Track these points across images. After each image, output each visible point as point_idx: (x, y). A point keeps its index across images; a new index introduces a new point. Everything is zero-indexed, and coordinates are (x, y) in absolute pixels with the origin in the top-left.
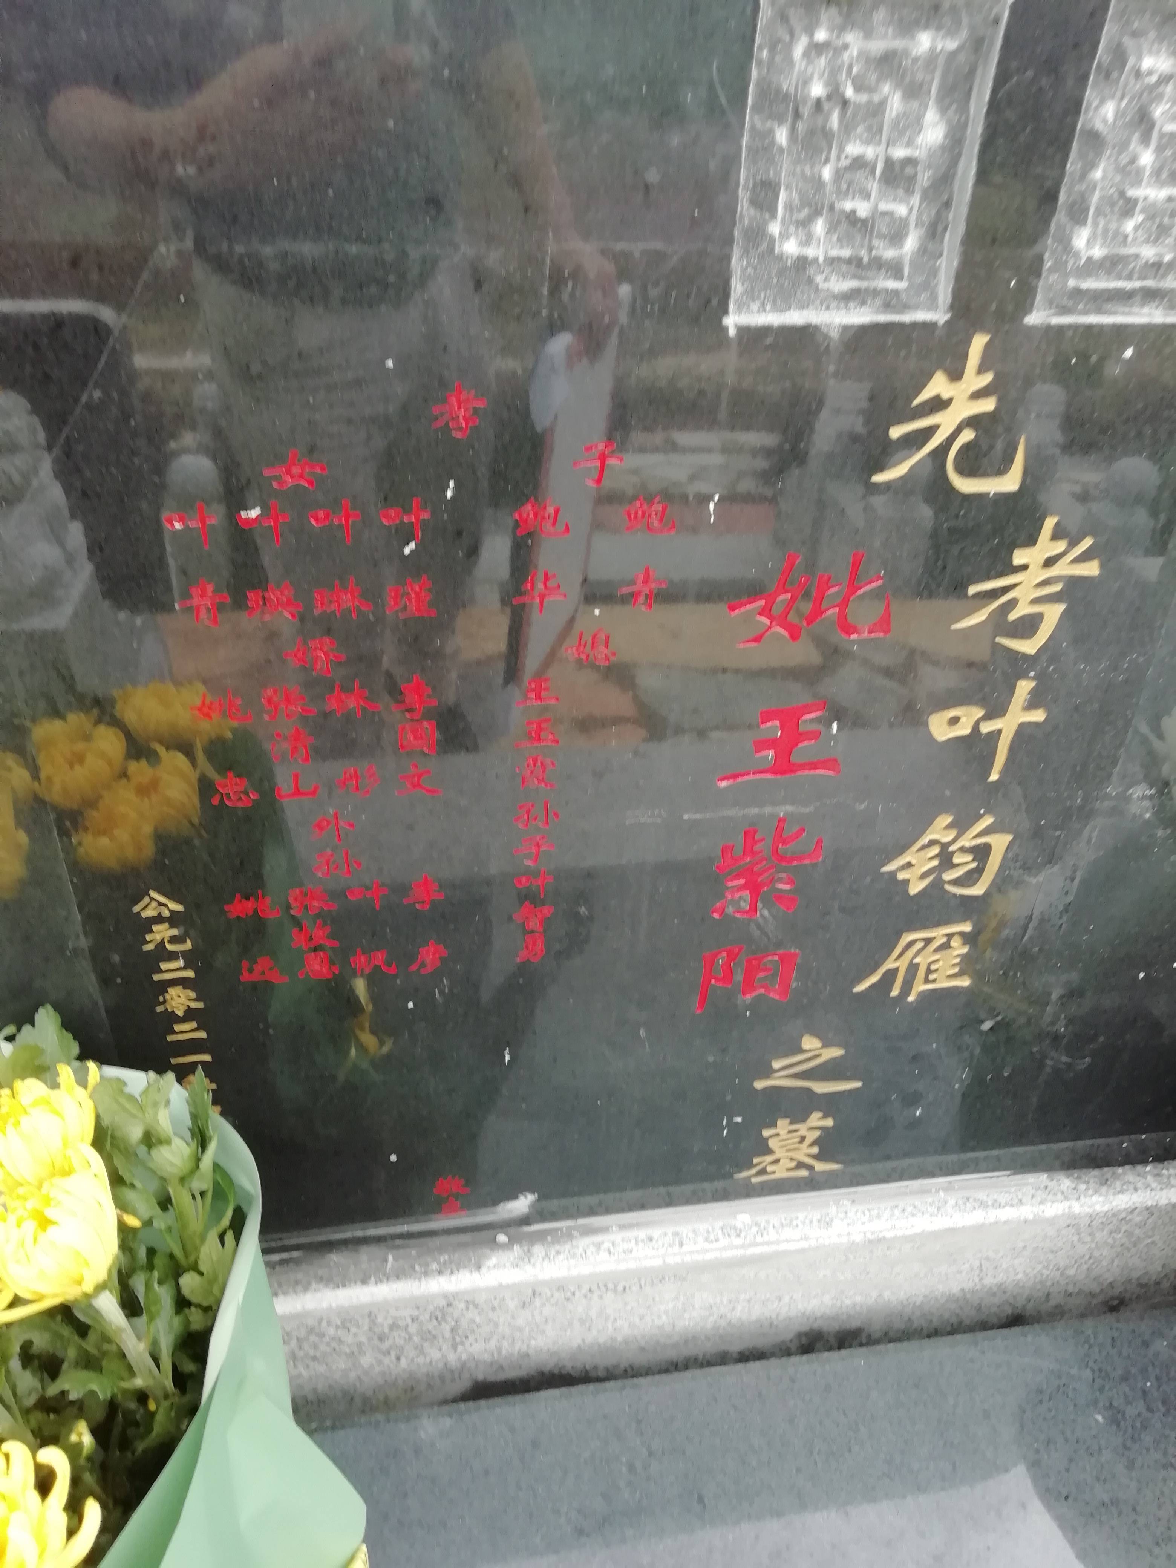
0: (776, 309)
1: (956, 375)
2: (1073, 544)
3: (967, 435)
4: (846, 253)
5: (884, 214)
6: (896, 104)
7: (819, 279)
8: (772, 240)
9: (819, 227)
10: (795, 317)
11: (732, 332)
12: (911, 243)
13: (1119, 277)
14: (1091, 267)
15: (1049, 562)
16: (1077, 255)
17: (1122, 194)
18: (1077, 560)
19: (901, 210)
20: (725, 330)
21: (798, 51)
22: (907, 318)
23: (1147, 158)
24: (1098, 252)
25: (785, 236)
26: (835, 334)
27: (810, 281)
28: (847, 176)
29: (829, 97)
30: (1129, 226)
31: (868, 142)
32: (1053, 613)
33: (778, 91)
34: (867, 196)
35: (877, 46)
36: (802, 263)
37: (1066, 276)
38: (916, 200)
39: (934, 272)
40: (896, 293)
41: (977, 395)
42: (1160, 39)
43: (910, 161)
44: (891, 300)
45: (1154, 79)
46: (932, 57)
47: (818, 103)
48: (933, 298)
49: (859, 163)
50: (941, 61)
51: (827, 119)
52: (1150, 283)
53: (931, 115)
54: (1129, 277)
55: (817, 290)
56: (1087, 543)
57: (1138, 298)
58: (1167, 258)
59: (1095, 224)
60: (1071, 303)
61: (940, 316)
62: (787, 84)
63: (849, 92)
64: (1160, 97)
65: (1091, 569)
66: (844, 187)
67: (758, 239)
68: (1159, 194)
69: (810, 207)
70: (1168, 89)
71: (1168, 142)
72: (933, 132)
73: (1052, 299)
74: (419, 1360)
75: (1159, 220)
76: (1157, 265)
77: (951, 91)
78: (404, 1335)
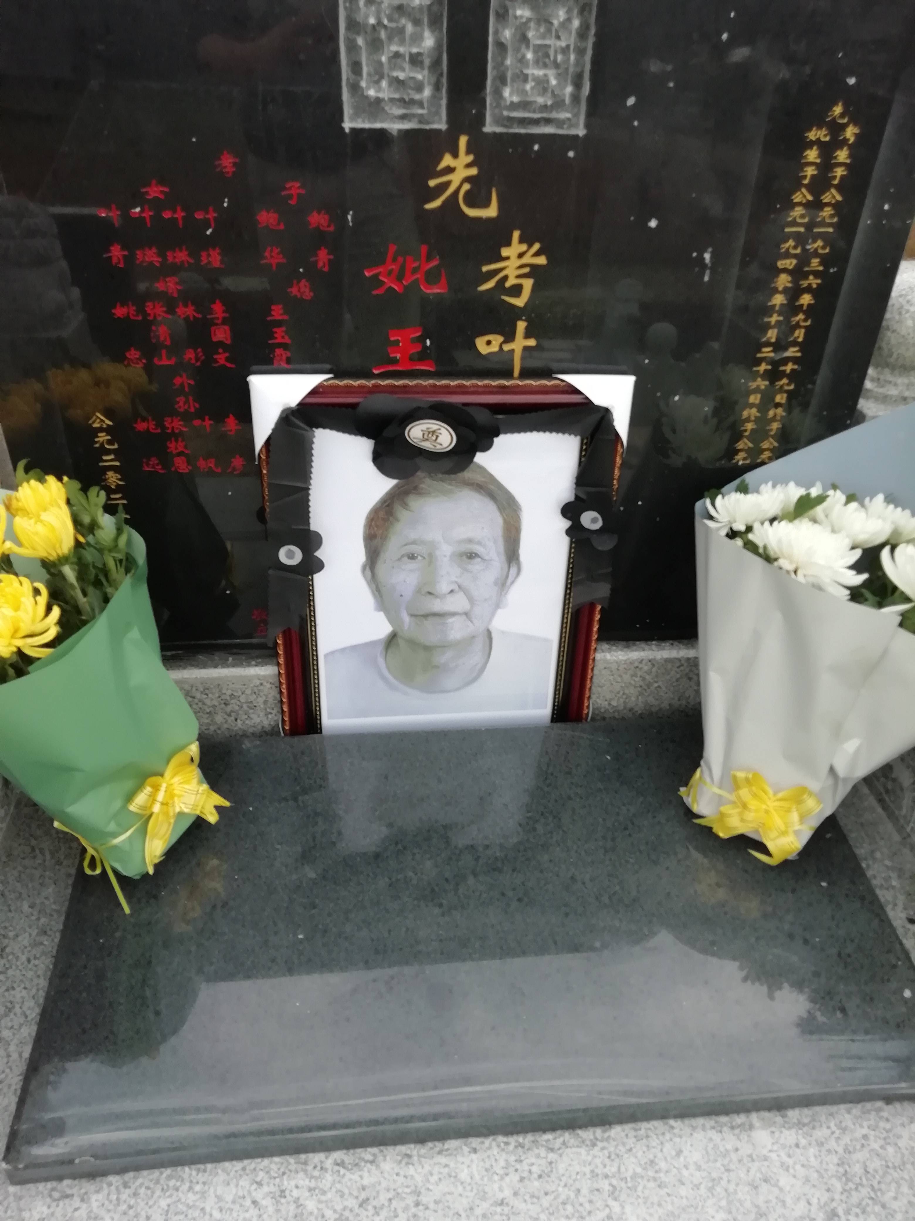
0: (370, 122)
1: (455, 155)
2: (530, 246)
3: (467, 187)
4: (397, 96)
5: (411, 78)
6: (410, 28)
7: (387, 108)
8: (362, 89)
9: (384, 84)
10: (378, 125)
11: (347, 131)
12: (427, 92)
13: (529, 112)
14: (513, 106)
15: (521, 256)
16: (505, 100)
17: (522, 72)
18: (534, 255)
19: (420, 77)
22: (427, 127)
23: (529, 56)
24: (515, 99)
25: (368, 88)
26: (395, 133)
27: (383, 109)
28: (393, 61)
30: (528, 87)
31: (400, 45)
32: (528, 284)
33: (356, 21)
34: (403, 70)
36: (378, 101)
37: (502, 109)
38: (426, 72)
39: (440, 106)
40: (422, 115)
41: (468, 166)
43: (419, 54)
44: (421, 119)
45: (524, 20)
47: (373, 27)
48: (440, 119)
49: (397, 55)
50: (425, 9)
51: (379, 33)
52: (545, 115)
53: (427, 34)
54: (534, 112)
55: (387, 113)
56: (537, 246)
57: (543, 122)
58: (549, 103)
59: (512, 86)
60: (508, 124)
61: (444, 127)
62: (359, 18)
63: (386, 22)
64: (529, 28)
65: (542, 260)
66: (392, 66)
67: (355, 88)
68: (539, 73)
69: (378, 75)
70: (532, 24)
71: (538, 49)
72: (429, 41)
73: (498, 121)
74: (247, 722)
75: (542, 85)
76: (545, 106)
77: (434, 23)
78: (238, 703)
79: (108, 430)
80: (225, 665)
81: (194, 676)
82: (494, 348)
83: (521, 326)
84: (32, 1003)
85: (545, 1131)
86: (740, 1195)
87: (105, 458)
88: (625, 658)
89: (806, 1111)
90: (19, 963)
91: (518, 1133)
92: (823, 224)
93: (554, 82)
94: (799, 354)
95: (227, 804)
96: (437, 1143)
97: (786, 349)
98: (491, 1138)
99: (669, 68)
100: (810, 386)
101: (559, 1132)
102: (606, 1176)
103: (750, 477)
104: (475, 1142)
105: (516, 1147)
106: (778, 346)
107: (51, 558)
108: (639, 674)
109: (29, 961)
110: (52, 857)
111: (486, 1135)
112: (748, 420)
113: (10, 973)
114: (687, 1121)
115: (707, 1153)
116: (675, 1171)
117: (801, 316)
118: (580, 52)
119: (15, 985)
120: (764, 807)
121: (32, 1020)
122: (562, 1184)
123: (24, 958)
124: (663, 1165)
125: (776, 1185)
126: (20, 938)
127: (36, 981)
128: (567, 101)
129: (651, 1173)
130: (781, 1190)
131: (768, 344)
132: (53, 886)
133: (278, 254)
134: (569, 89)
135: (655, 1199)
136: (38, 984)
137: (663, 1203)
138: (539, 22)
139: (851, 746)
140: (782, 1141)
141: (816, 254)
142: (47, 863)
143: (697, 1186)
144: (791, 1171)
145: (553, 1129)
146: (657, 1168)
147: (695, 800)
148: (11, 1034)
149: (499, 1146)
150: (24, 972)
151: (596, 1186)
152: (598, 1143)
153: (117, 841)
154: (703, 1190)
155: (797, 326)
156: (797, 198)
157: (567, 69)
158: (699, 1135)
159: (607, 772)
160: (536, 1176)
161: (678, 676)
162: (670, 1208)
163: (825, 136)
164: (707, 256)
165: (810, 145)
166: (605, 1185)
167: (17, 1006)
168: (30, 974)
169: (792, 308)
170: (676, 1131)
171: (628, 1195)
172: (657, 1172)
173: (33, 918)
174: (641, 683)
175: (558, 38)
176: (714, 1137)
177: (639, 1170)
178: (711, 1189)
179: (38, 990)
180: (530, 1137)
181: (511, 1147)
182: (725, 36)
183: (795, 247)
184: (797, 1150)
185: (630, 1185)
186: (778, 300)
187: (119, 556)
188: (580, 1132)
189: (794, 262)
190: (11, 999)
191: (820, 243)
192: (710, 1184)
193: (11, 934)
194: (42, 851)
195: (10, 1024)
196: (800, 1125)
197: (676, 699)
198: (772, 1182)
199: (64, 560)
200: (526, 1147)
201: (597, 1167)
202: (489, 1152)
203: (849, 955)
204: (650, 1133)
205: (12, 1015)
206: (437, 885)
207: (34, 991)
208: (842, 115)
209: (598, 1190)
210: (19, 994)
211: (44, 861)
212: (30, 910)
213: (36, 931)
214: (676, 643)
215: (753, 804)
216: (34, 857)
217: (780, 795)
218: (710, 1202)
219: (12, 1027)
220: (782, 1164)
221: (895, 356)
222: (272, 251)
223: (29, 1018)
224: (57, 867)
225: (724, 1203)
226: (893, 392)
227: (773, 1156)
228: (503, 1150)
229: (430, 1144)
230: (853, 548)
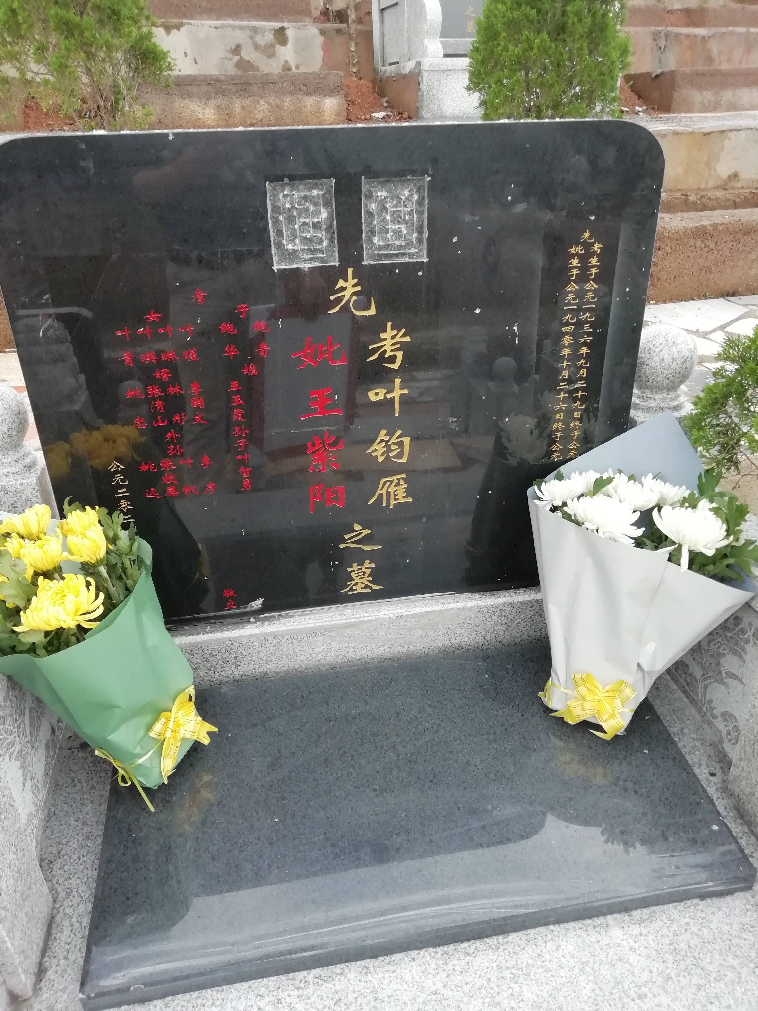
0: (290, 264)
1: (346, 280)
2: (399, 331)
3: (354, 298)
4: (306, 248)
5: (314, 236)
6: (312, 208)
7: (300, 255)
8: (284, 245)
9: (297, 241)
10: (295, 266)
11: (276, 271)
12: (325, 244)
13: (391, 250)
14: (380, 248)
15: (393, 337)
16: (375, 245)
17: (384, 227)
18: (401, 337)
19: (320, 235)
20: (273, 270)
21: (281, 197)
22: (327, 264)
23: (388, 218)
24: (382, 243)
25: (288, 244)
26: (306, 270)
27: (298, 256)
28: (302, 227)
29: (292, 207)
30: (389, 236)
31: (306, 218)
32: (400, 355)
33: (278, 207)
34: (309, 232)
35: (302, 194)
36: (294, 251)
37: (373, 250)
38: (323, 232)
39: (334, 252)
40: (323, 258)
41: (354, 286)
42: (382, 188)
43: (318, 222)
44: (322, 260)
45: (383, 198)
46: (318, 196)
47: (289, 209)
48: (335, 259)
49: (304, 224)
50: (321, 197)
51: (293, 213)
52: (401, 251)
53: (323, 210)
54: (394, 250)
55: (300, 258)
56: (403, 331)
57: (400, 256)
58: (403, 244)
59: (379, 236)
60: (378, 258)
61: (337, 264)
62: (280, 205)
63: (296, 206)
64: (387, 202)
65: (407, 339)
66: (302, 230)
67: (279, 245)
68: (396, 227)
69: (293, 236)
70: (388, 200)
71: (392, 213)
72: (324, 214)
73: (371, 258)
74: (223, 674)
75: (398, 234)
76: (401, 246)
77: (327, 204)
78: (216, 660)
79: (122, 472)
80: (206, 632)
81: (183, 642)
82: (381, 397)
83: (398, 381)
84: (85, 888)
85: (462, 942)
86: (602, 972)
87: (119, 491)
88: (492, 603)
89: (645, 910)
90: (71, 861)
91: (443, 945)
92: (588, 303)
93: (405, 232)
94: (585, 385)
95: (216, 729)
96: (386, 957)
97: (576, 383)
98: (424, 950)
99: (477, 218)
100: (595, 405)
101: (472, 941)
102: (508, 968)
103: (563, 469)
104: (413, 954)
105: (442, 954)
106: (570, 381)
107: (92, 562)
108: (504, 614)
109: (79, 859)
110: (88, 785)
111: (421, 949)
112: (557, 430)
113: (66, 868)
114: (562, 926)
115: (578, 945)
116: (556, 960)
117: (583, 361)
118: (420, 213)
119: (71, 877)
120: (597, 698)
121: (86, 899)
122: (477, 976)
123: (75, 857)
124: (547, 957)
125: (628, 962)
126: (71, 844)
127: (86, 872)
128: (415, 242)
129: (539, 963)
130: (631, 965)
131: (564, 380)
132: (91, 805)
133: (234, 349)
134: (415, 235)
135: (544, 980)
136: (87, 874)
137: (549, 982)
138: (392, 199)
139: (650, 647)
140: (630, 932)
141: (587, 322)
142: (84, 789)
143: (573, 969)
144: (637, 952)
145: (468, 940)
146: (543, 959)
147: (550, 699)
148: (71, 910)
149: (430, 955)
150: (76, 867)
151: (501, 975)
152: (501, 946)
153: (140, 761)
154: (576, 971)
155: (581, 367)
156: (569, 288)
157: (413, 223)
158: (571, 934)
159: (487, 686)
160: (458, 972)
161: (532, 614)
162: (554, 984)
163: (581, 250)
164: (515, 328)
165: (573, 256)
166: (507, 974)
167: (74, 891)
168: (81, 868)
169: (575, 356)
170: (554, 933)
171: (525, 979)
172: (543, 962)
173: (79, 828)
174: (506, 621)
175: (405, 206)
176: (582, 935)
177: (531, 962)
178: (582, 970)
179: (88, 879)
180: (452, 946)
181: (439, 955)
182: (509, 198)
183: (572, 319)
184: (640, 937)
185: (525, 972)
186: (566, 352)
187: (133, 558)
188: (486, 940)
189: (573, 327)
190: (69, 886)
191: (588, 314)
192: (581, 966)
193: (64, 841)
194: (79, 781)
195: (70, 904)
196: (641, 921)
197: (533, 631)
198: (625, 961)
199: (100, 562)
200: (450, 954)
201: (501, 962)
202: (424, 960)
203: (667, 799)
204: (536, 936)
205: (71, 897)
206: (371, 776)
207: (85, 879)
208: (590, 238)
209: (503, 978)
210: (74, 882)
211: (82, 788)
212: (76, 823)
213: (82, 837)
214: (527, 590)
215: (589, 697)
216: (75, 786)
217: (607, 688)
218: (582, 978)
219: (72, 905)
220: (631, 948)
221: (650, 381)
222: (230, 348)
223: (84, 898)
224: (92, 791)
225: (592, 978)
226: (654, 404)
227: (624, 943)
228: (434, 957)
229: (382, 958)
230: (634, 512)
